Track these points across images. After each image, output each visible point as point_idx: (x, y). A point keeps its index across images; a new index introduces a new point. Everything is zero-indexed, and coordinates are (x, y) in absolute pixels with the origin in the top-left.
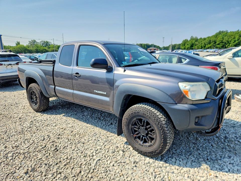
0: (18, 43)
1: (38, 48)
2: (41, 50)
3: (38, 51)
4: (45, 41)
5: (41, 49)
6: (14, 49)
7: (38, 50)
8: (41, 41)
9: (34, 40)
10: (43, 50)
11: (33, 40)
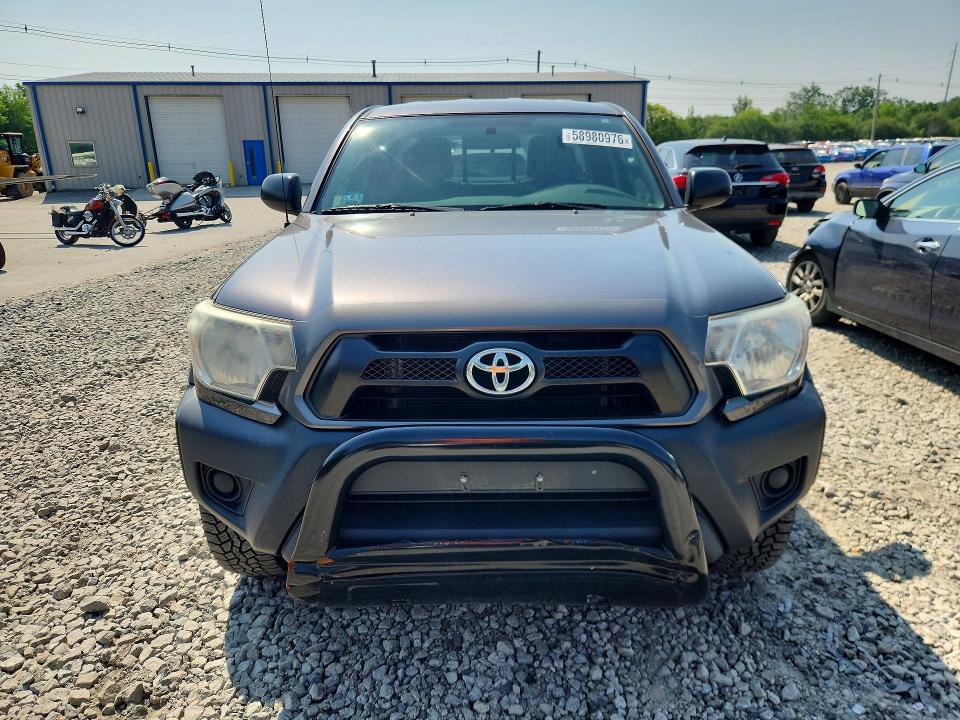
0: (744, 105)
1: (812, 118)
2: (826, 129)
3: (810, 132)
4: (857, 88)
5: (826, 124)
6: (724, 128)
7: (812, 129)
8: (842, 88)
9: (813, 88)
10: (833, 128)
11: (809, 88)
